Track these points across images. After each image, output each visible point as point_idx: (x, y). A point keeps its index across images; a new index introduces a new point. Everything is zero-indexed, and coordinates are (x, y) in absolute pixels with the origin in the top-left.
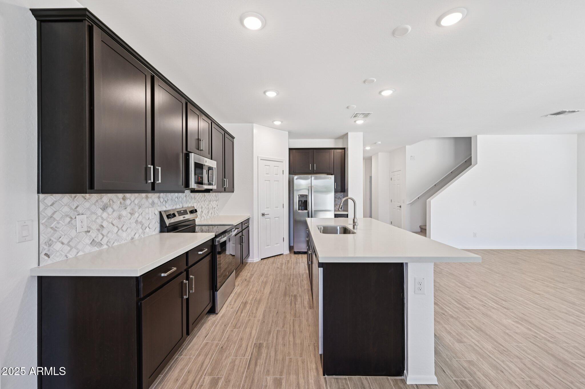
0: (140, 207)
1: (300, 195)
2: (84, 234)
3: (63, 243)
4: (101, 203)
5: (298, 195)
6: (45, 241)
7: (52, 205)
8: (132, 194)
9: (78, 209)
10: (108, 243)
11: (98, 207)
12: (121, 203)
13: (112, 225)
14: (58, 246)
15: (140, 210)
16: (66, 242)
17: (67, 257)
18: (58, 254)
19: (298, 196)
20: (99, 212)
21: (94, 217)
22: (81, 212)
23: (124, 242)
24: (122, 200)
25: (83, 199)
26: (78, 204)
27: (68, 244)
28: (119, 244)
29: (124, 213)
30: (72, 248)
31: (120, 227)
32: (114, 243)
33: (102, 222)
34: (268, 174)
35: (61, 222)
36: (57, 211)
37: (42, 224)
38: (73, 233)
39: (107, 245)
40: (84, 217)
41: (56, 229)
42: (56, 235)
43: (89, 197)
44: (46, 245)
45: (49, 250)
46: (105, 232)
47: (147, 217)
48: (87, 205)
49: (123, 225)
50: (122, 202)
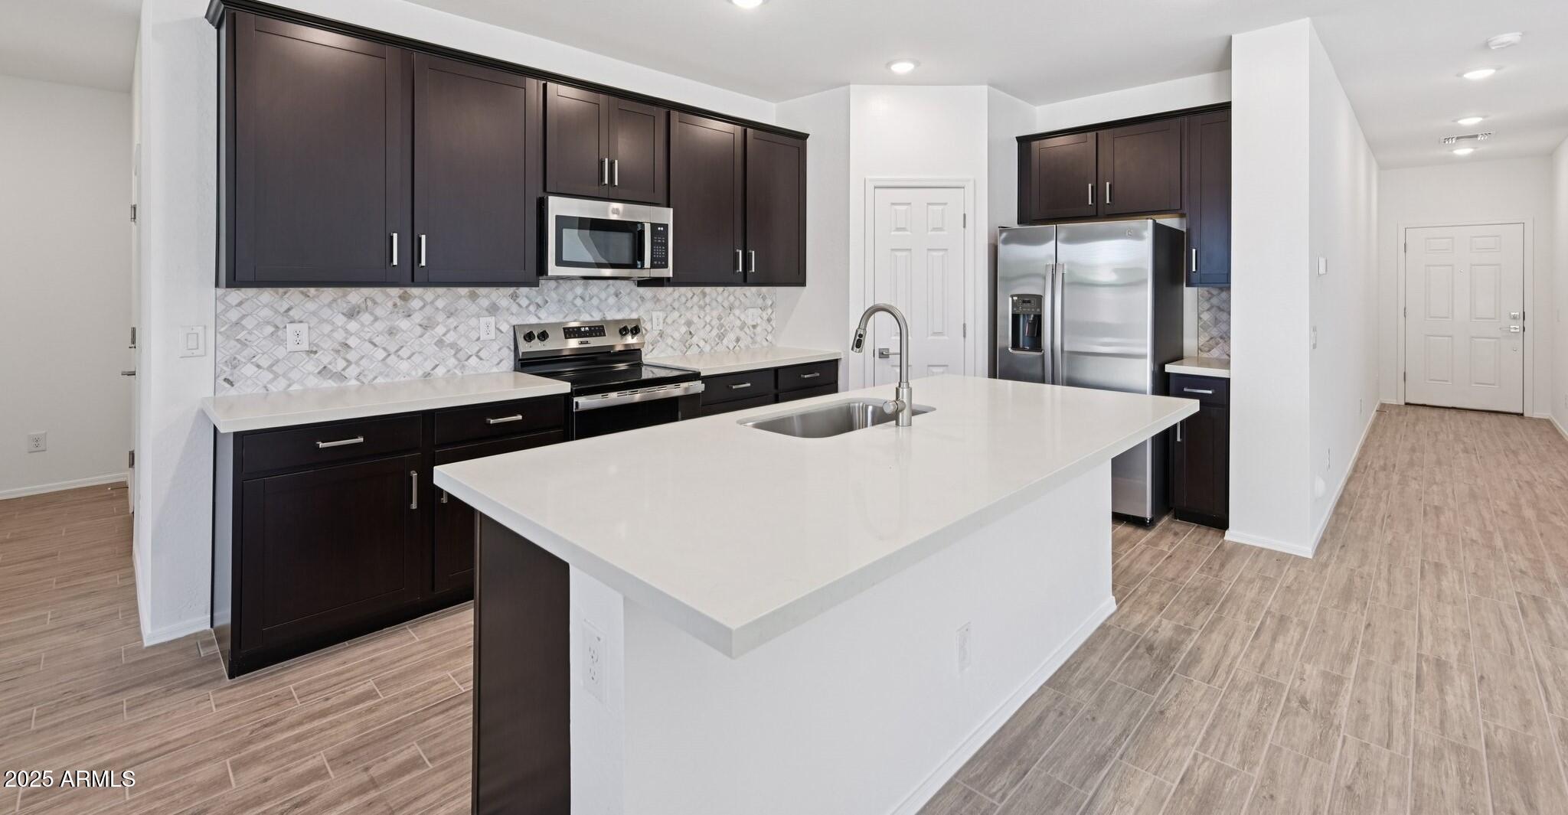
0: (450, 315)
1: (1018, 296)
2: (304, 355)
3: (258, 366)
4: (345, 305)
5: (1012, 296)
6: (225, 359)
7: (240, 304)
8: (428, 288)
9: (291, 313)
10: (361, 377)
11: (335, 311)
12: (395, 305)
13: (372, 347)
14: (249, 370)
15: (451, 320)
16: (265, 363)
17: (267, 390)
18: (249, 382)
19: (1010, 299)
20: (340, 320)
21: (327, 328)
22: (296, 318)
23: (403, 379)
24: (399, 302)
25: (302, 297)
26: (292, 304)
27: (270, 368)
28: (389, 380)
29: (404, 324)
30: (276, 376)
31: (392, 349)
32: (375, 378)
33: (346, 339)
34: (904, 229)
35: (255, 332)
36: (247, 315)
37: (220, 333)
38: (281, 352)
39: (357, 378)
40: (304, 327)
41: (248, 343)
42: (247, 352)
43: (315, 293)
44: (227, 366)
45: (232, 374)
46: (352, 356)
47: (474, 335)
48: (311, 306)
49: (402, 347)
50: (399, 304)
